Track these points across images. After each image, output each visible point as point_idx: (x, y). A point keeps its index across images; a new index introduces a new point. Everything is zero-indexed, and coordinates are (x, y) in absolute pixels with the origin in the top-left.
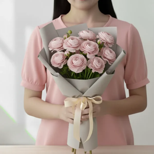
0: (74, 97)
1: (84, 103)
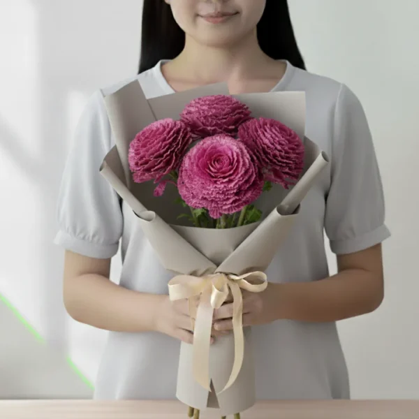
0: (194, 274)
1: (221, 290)
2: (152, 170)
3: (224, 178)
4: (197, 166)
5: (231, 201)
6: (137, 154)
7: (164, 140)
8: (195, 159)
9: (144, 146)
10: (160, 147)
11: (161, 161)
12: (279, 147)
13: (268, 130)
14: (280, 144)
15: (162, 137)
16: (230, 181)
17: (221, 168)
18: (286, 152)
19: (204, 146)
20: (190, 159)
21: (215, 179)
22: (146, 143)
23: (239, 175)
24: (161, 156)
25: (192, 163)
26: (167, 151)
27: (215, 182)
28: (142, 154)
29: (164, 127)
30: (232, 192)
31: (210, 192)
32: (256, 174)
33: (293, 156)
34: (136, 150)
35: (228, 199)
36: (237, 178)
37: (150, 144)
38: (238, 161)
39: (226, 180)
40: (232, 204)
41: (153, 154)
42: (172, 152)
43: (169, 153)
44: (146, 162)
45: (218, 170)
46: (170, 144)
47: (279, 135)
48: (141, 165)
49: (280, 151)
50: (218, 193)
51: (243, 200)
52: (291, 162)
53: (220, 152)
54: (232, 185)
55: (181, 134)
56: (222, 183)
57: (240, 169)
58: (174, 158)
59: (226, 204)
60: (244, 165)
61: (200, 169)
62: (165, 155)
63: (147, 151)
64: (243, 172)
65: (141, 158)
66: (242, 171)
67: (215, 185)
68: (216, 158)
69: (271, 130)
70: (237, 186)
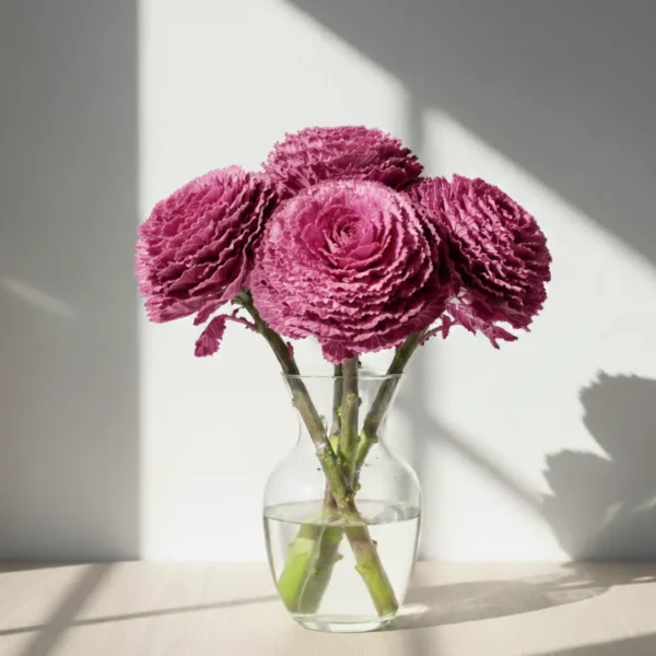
2: (191, 291)
3: (360, 269)
4: (298, 240)
5: (374, 323)
6: (153, 252)
7: (222, 214)
8: (292, 223)
9: (171, 231)
10: (213, 233)
11: (213, 270)
12: (491, 248)
13: (469, 205)
14: (494, 240)
15: (216, 207)
16: (374, 278)
17: (353, 246)
18: (509, 262)
19: (317, 197)
20: (282, 222)
21: (338, 271)
22: (177, 224)
23: (396, 264)
24: (212, 256)
25: (287, 235)
26: (227, 243)
27: (339, 278)
28: (166, 251)
29: (220, 184)
30: (378, 302)
31: (326, 301)
32: (434, 264)
33: (522, 272)
34: (152, 243)
35: (367, 319)
36: (390, 269)
37: (185, 228)
38: (394, 232)
39: (366, 273)
40: (376, 328)
41: (192, 252)
42: (239, 245)
43: (232, 247)
44: (176, 273)
45: (348, 249)
46: (236, 225)
47: (495, 218)
48: (164, 279)
49: (492, 257)
50: (346, 303)
51: (402, 320)
52: (518, 289)
53: (353, 211)
54: (377, 286)
55: (261, 202)
56: (356, 280)
57: (398, 250)
58: (245, 258)
59: (361, 331)
60: (408, 241)
61: (303, 247)
62: (221, 255)
63: (178, 243)
64: (403, 257)
65: (164, 262)
66: (401, 255)
67: (337, 285)
68: (343, 223)
69: (476, 204)
70: (390, 289)
